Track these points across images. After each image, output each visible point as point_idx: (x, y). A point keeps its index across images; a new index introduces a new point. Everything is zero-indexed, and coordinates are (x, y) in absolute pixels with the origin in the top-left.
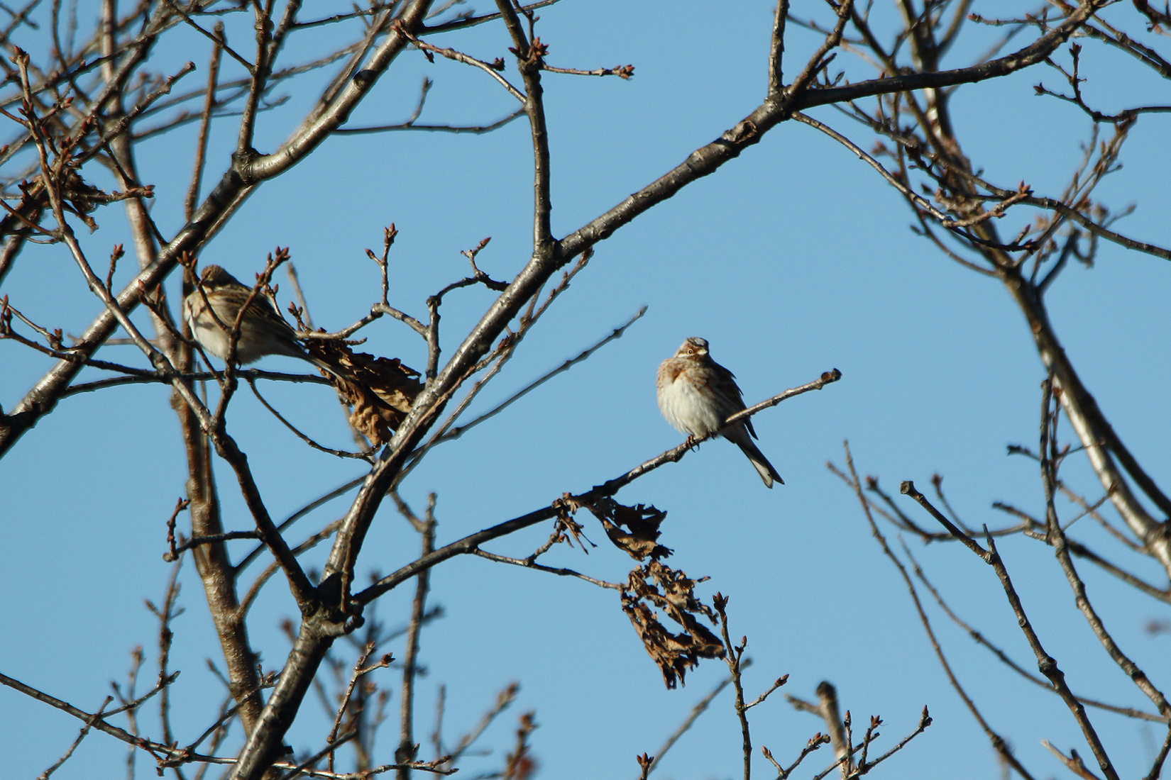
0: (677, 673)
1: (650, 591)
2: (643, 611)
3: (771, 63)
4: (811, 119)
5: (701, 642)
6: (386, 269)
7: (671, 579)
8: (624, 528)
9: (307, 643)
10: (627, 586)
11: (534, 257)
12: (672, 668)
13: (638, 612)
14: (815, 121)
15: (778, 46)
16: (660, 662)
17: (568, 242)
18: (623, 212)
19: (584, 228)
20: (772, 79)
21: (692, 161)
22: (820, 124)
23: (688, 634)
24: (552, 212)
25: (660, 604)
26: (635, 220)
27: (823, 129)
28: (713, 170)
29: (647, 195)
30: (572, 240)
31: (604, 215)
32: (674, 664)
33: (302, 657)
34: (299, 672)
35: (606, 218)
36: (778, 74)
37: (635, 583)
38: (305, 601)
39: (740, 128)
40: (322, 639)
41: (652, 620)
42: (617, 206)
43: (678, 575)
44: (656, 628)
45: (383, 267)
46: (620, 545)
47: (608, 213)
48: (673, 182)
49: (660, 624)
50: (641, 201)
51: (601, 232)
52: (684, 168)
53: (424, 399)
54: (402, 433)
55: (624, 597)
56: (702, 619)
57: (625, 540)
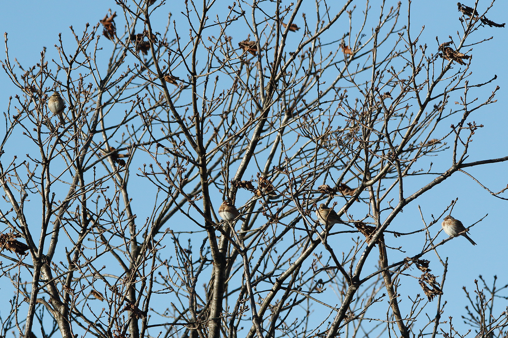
0: (431, 298)
1: (425, 279)
3: (453, 158)
4: (462, 171)
5: (437, 291)
7: (430, 276)
8: (420, 265)
9: (350, 292)
11: (399, 203)
13: (422, 284)
15: (455, 154)
16: (427, 296)
18: (420, 193)
19: (411, 196)
20: (453, 161)
21: (435, 180)
23: (434, 289)
25: (427, 282)
27: (465, 173)
28: (440, 183)
29: (425, 188)
30: (408, 199)
32: (430, 296)
33: (348, 295)
34: (348, 299)
36: (455, 160)
37: (422, 278)
38: (349, 282)
39: (446, 173)
40: (353, 291)
41: (426, 286)
42: (418, 191)
43: (432, 276)
44: (427, 288)
45: (369, 206)
46: (419, 269)
47: (416, 193)
48: (431, 185)
50: (424, 190)
51: (414, 197)
52: (433, 182)
53: (375, 236)
54: (370, 244)
55: (419, 281)
56: (437, 286)
57: (421, 267)
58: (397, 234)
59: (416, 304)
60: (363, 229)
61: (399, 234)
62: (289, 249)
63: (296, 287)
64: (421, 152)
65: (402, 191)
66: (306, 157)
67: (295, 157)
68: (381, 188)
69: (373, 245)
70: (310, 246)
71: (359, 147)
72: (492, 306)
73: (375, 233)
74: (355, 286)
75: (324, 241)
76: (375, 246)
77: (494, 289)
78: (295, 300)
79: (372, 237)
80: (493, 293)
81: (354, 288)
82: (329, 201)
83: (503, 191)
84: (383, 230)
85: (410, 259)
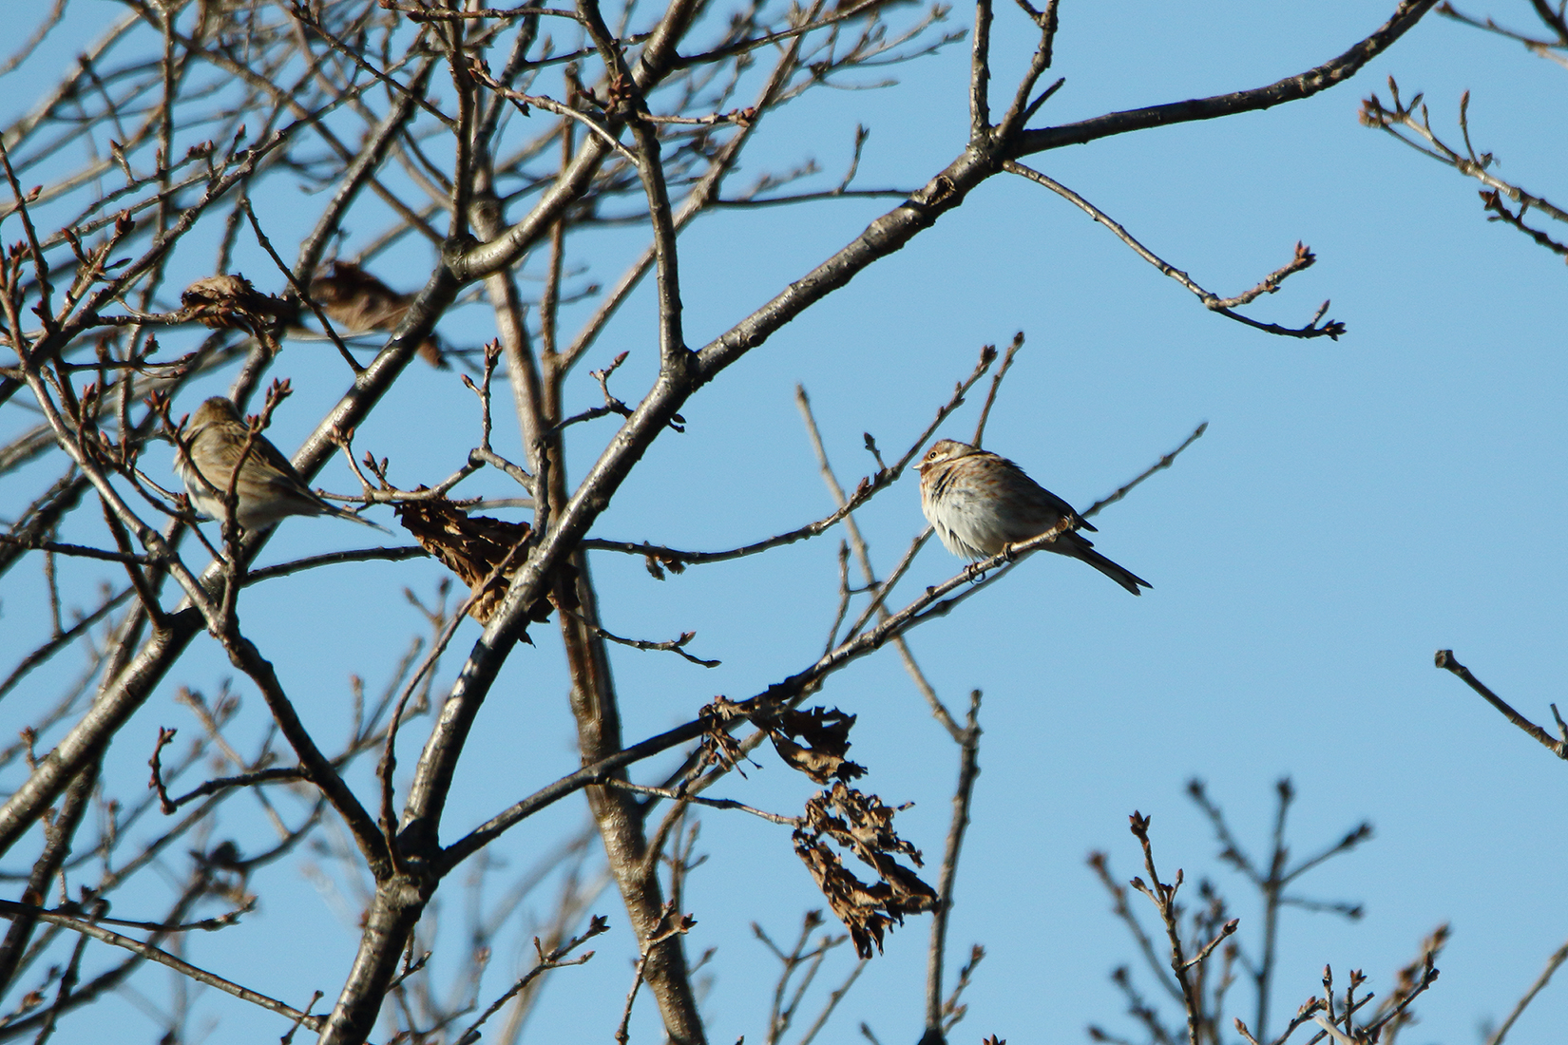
0: (872, 936)
1: (830, 824)
2: (822, 853)
3: (973, 95)
4: (1028, 170)
5: (903, 892)
6: (487, 401)
7: (860, 806)
8: (800, 740)
9: (385, 916)
10: (805, 820)
11: (661, 376)
12: (865, 930)
13: (815, 856)
14: (1033, 172)
15: (980, 72)
16: (849, 923)
17: (707, 353)
18: (780, 309)
19: (728, 334)
20: (974, 117)
21: (869, 234)
22: (1041, 175)
23: (886, 882)
24: (684, 313)
25: (845, 842)
26: (797, 318)
27: (1044, 182)
28: (901, 246)
29: (811, 284)
30: (712, 350)
31: (755, 314)
32: (866, 925)
33: (378, 935)
34: (376, 957)
35: (758, 317)
36: (983, 110)
37: (813, 816)
38: (378, 859)
39: (933, 187)
40: (402, 910)
41: (835, 865)
42: (771, 302)
43: (872, 801)
44: (841, 877)
45: (484, 398)
46: (795, 764)
47: (760, 311)
48: (845, 264)
49: (847, 871)
50: (803, 293)
51: (750, 337)
52: (859, 245)
53: (522, 577)
54: (497, 625)
55: (797, 834)
56: (902, 859)
57: (802, 757)
58: (667, 560)
59: (802, 968)
60: (450, 540)
61: (676, 560)
62: (24, 668)
63: (75, 896)
64: (797, 64)
65: (675, 305)
66: (113, 112)
67: (51, 115)
68: (567, 287)
69: (514, 632)
70: (151, 647)
71: (421, 46)
72: (1268, 959)
73: (521, 559)
74: (414, 884)
75: (221, 617)
76: (527, 639)
77: (1279, 857)
78: (70, 977)
79: (507, 584)
80: (1273, 884)
81: (408, 895)
82: (255, 373)
83: (1273, 286)
84: (574, 542)
85: (736, 710)
